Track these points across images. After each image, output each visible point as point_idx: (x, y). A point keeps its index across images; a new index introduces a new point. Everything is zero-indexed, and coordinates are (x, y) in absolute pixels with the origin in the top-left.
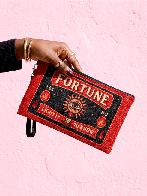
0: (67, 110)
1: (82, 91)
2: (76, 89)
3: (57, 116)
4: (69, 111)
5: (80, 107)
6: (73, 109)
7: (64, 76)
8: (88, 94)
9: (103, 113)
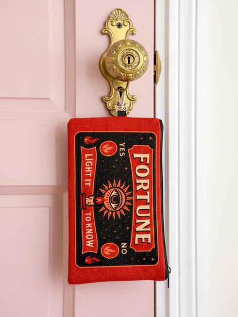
2: (138, 188)
3: (88, 182)
4: (104, 194)
5: (116, 208)
7: (148, 162)
8: (139, 208)
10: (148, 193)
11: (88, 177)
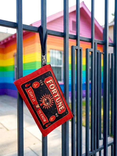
0: (41, 101)
1: (55, 97)
2: (53, 93)
3: (34, 100)
4: (42, 102)
5: (49, 104)
6: (44, 102)
7: (52, 82)
8: (57, 100)
9: (56, 114)
10: (58, 93)
11: (33, 98)
